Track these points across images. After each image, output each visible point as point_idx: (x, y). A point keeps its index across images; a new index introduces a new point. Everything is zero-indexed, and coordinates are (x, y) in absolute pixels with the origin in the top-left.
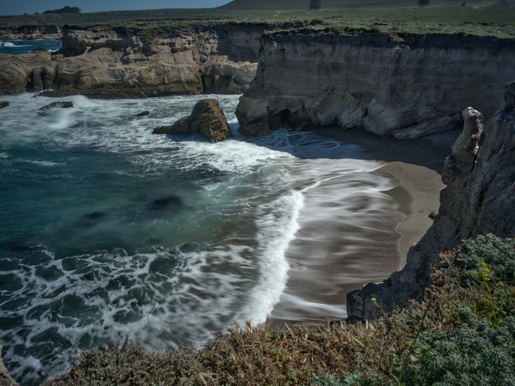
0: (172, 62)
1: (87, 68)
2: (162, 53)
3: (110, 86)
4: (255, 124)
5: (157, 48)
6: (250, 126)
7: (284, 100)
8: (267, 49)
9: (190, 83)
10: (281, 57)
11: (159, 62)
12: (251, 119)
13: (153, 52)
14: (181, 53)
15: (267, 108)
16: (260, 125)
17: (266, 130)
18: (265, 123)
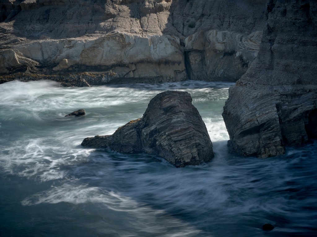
0: (137, 30)
1: (6, 42)
2: (122, 17)
3: (35, 68)
4: (256, 136)
5: (114, 8)
6: (246, 138)
7: (311, 93)
8: (279, 7)
9: (165, 62)
10: (302, 19)
11: (116, 31)
12: (248, 126)
13: (108, 15)
14: (154, 16)
15: (278, 106)
16: (264, 136)
17: (276, 146)
18: (274, 134)
